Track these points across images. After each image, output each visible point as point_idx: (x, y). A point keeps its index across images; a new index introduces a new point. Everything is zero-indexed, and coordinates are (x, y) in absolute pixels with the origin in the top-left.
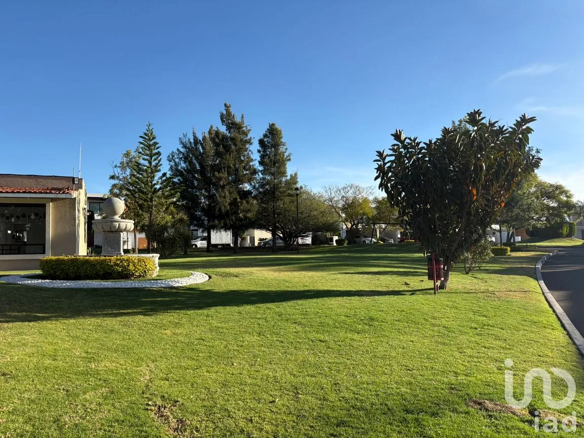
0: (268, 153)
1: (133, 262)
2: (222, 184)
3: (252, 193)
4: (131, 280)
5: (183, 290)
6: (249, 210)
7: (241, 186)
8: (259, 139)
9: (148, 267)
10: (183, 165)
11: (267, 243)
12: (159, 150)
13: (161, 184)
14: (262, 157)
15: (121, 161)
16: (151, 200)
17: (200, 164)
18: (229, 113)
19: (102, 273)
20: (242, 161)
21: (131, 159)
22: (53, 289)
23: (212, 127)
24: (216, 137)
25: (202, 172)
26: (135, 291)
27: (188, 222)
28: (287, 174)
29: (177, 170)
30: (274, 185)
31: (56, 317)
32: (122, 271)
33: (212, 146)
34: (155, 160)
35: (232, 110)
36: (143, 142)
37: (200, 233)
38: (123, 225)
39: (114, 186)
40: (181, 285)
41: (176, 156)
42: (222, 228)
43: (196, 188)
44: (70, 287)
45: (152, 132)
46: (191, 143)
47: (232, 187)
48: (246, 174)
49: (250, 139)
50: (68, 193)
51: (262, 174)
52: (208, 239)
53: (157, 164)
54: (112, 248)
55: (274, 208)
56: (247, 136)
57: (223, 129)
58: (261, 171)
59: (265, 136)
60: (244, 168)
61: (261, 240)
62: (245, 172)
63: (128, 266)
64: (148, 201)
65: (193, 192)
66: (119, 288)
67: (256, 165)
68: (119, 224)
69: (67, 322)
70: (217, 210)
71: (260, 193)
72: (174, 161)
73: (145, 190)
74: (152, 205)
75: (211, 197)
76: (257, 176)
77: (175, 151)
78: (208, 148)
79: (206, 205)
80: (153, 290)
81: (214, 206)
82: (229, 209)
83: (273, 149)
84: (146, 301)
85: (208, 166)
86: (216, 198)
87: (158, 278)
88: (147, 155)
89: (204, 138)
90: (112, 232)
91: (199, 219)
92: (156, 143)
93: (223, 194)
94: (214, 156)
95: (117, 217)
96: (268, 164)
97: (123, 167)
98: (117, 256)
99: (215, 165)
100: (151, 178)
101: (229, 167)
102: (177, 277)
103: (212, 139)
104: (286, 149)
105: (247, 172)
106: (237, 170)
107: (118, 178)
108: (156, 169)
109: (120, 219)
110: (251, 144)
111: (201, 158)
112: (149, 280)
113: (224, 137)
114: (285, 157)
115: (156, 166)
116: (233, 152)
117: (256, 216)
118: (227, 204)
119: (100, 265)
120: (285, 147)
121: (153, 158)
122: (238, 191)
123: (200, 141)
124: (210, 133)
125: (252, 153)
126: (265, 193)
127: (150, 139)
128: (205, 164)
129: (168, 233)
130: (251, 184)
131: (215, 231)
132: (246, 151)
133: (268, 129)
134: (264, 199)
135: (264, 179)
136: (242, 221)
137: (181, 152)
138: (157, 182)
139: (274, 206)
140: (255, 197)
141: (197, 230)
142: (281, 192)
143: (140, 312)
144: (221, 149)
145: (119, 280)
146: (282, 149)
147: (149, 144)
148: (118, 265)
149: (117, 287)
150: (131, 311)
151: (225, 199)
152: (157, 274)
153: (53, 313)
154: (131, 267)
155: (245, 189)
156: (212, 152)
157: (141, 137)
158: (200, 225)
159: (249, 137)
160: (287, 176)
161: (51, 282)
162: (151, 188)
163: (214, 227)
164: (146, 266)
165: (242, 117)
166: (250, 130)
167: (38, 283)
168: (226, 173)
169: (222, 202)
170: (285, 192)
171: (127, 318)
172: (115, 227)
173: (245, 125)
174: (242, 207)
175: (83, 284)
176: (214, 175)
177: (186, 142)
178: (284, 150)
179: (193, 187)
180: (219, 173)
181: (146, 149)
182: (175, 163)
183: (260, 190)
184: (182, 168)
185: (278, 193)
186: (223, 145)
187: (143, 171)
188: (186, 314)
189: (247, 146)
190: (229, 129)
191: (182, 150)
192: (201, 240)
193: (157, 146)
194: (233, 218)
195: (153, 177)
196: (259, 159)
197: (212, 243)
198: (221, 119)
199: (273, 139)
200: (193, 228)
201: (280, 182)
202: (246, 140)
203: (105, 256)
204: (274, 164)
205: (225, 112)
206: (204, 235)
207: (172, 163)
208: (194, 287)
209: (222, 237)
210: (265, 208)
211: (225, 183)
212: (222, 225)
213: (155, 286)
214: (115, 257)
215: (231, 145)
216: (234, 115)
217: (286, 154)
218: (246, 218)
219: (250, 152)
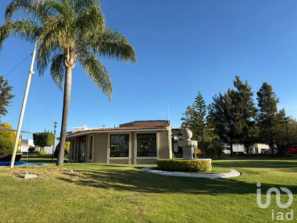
0: (263, 99)
1: (199, 163)
2: (237, 119)
3: (255, 122)
4: (199, 173)
5: (228, 180)
6: (255, 133)
7: (248, 119)
8: (257, 92)
9: (207, 166)
10: (215, 110)
11: (267, 152)
12: (204, 104)
13: (207, 121)
14: (260, 102)
15: (186, 111)
16: (202, 130)
17: (224, 109)
18: (238, 81)
19: (185, 169)
20: (248, 105)
21: (191, 110)
22: (164, 175)
23: (229, 89)
24: (232, 94)
25: (226, 113)
26: (202, 179)
27: (220, 140)
28: (277, 110)
29: (212, 113)
30: (269, 118)
31: (168, 191)
32: (194, 168)
33: (230, 99)
34: (203, 109)
35: (240, 79)
36: (197, 101)
37: (226, 146)
38: (192, 144)
39: (183, 123)
40: (226, 177)
41: (211, 106)
42: (239, 143)
43: (222, 122)
44: (171, 175)
45: (201, 96)
46: (218, 99)
47: (243, 120)
48: (251, 112)
49: (252, 93)
50: (165, 128)
51: (261, 112)
52: (231, 149)
53: (204, 111)
54: (188, 155)
55: (270, 131)
56: (250, 91)
57: (236, 90)
58: (260, 110)
59: (261, 90)
60: (250, 109)
61: (262, 150)
62: (250, 111)
63: (197, 165)
64: (201, 130)
65: (221, 124)
66: (194, 177)
67: (256, 106)
68: (191, 143)
69: (173, 195)
70: (235, 133)
71: (260, 122)
72: (211, 109)
73: (199, 125)
74: (203, 132)
75: (231, 126)
76: (258, 113)
77: (211, 103)
78: (228, 100)
79: (229, 130)
80: (211, 179)
81: (233, 131)
82: (242, 132)
83: (267, 97)
84: (209, 186)
85: (228, 110)
86: (234, 126)
87: (213, 172)
88: (199, 107)
89: (226, 96)
90: (187, 147)
91: (225, 138)
92: (203, 101)
93: (238, 124)
94: (231, 104)
95: (189, 140)
96: (264, 106)
97: (187, 114)
98: (191, 160)
99: (232, 109)
100: (202, 118)
101: (241, 109)
102: (222, 173)
103: (230, 96)
104: (275, 96)
105: (252, 111)
106: (245, 110)
107: (185, 119)
108: (204, 114)
109: (190, 140)
110: (253, 95)
111: (224, 106)
112: (208, 173)
113: (237, 94)
114: (275, 100)
115: (204, 112)
116: (242, 101)
117: (259, 136)
118: (241, 129)
119: (184, 164)
120: (274, 95)
121: (202, 108)
122: (247, 122)
123: (223, 97)
124: (228, 92)
125: (253, 100)
126: (264, 122)
127: (200, 99)
128: (227, 109)
129: (210, 146)
130: (254, 118)
131: (235, 145)
132: (250, 100)
133: (262, 86)
134: (263, 126)
135: (262, 114)
136: (251, 139)
137: (214, 104)
138: (205, 120)
139: (270, 130)
140: (257, 125)
141: (224, 144)
142: (274, 121)
143: (207, 193)
144: (235, 100)
145: (193, 173)
146: (272, 96)
147: (200, 101)
148: (192, 164)
149: (193, 177)
150: (203, 191)
151: (240, 127)
152: (211, 170)
153: (166, 189)
154: (198, 166)
155: (251, 121)
156: (230, 102)
157: (196, 99)
158: (226, 142)
159: (251, 92)
160: (277, 111)
161: (162, 172)
162: (202, 124)
163: (234, 143)
164: (206, 165)
165: (246, 82)
166: (251, 88)
167: (157, 172)
168: (239, 112)
169: (238, 129)
170: (277, 121)
171: (202, 196)
172: (189, 145)
173: (248, 86)
174: (250, 131)
175: (176, 174)
176: (232, 114)
177: (216, 99)
178: (274, 96)
179: (221, 121)
180: (235, 113)
181: (198, 104)
182: (211, 110)
183: (260, 120)
184: (215, 112)
185: (272, 122)
186: (236, 98)
187: (198, 115)
188: (234, 197)
189: (250, 97)
190: (239, 89)
191: (214, 103)
192: (227, 150)
193: (204, 102)
194: (245, 138)
195: (203, 118)
196: (258, 103)
197: (233, 151)
198: (234, 84)
199: (266, 91)
200: (223, 143)
201: (273, 115)
202: (249, 94)
203: (185, 160)
204: (268, 105)
205: (236, 81)
206: (228, 147)
207: (210, 110)
208: (233, 179)
209: (239, 148)
210: (264, 131)
211: (239, 118)
212: (239, 141)
213: (212, 177)
214: (190, 160)
215: (241, 97)
216: (241, 81)
217: (275, 99)
218: (252, 137)
219: (252, 100)
